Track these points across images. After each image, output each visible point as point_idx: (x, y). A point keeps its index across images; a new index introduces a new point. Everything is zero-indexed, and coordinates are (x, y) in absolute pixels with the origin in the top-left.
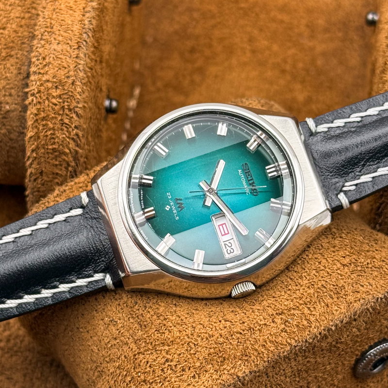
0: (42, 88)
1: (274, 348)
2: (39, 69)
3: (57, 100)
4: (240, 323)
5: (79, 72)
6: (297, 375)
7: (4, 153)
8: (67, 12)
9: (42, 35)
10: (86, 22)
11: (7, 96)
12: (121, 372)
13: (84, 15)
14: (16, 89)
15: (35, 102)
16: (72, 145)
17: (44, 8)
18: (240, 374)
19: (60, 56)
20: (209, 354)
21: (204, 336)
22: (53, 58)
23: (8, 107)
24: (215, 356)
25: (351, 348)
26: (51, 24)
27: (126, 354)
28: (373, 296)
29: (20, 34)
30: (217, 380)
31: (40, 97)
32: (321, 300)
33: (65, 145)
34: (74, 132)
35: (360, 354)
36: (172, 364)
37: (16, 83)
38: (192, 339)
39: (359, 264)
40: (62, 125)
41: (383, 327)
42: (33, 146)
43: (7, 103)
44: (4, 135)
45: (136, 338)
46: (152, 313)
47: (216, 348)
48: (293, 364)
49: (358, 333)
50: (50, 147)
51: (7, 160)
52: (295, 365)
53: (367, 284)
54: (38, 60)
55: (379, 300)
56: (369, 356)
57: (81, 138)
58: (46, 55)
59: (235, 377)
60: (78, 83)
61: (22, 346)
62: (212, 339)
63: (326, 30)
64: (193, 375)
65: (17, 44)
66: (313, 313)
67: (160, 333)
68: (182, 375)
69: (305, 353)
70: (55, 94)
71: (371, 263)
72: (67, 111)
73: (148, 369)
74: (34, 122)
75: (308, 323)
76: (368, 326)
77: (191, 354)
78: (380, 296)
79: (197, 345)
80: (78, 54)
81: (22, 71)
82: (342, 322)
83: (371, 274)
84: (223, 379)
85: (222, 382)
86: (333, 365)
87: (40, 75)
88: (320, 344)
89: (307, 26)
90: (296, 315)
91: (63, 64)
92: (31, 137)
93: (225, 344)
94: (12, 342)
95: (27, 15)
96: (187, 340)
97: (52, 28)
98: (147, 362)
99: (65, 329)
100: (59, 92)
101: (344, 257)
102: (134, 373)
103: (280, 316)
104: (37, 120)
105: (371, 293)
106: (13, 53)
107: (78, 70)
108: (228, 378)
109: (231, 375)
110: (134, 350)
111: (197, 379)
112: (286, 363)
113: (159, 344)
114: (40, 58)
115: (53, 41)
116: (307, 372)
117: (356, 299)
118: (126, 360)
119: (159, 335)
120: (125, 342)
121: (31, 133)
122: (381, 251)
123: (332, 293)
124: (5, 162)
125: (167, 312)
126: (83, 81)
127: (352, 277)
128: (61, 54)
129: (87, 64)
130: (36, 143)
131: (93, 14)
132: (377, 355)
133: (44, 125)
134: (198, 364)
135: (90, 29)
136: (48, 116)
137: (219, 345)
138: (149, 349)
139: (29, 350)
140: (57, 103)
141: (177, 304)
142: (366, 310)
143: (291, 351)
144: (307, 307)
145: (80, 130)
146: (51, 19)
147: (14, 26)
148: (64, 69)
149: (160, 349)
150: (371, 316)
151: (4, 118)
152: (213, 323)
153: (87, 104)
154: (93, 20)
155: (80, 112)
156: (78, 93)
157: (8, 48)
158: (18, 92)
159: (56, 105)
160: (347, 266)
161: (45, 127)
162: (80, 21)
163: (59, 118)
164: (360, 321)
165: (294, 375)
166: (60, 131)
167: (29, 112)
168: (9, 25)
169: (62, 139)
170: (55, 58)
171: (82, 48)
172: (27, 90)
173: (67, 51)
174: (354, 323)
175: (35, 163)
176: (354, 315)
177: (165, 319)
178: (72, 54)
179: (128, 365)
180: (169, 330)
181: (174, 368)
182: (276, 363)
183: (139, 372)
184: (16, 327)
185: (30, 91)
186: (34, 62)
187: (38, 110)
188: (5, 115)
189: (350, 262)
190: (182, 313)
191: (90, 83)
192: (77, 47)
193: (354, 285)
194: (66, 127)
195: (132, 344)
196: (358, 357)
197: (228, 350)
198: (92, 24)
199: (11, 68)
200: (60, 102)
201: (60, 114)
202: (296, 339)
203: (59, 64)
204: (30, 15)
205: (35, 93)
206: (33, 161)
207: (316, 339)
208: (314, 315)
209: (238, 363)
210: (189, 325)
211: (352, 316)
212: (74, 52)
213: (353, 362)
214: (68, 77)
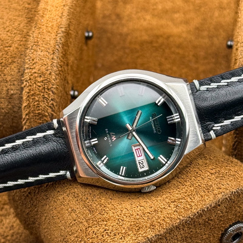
0: (32, 77)
1: (170, 221)
2: (30, 66)
3: (41, 83)
4: (150, 208)
5: (54, 67)
6: (185, 240)
7: (10, 120)
8: (47, 34)
9: (32, 47)
10: (58, 39)
11: (12, 85)
12: (78, 239)
13: (56, 36)
14: (17, 81)
15: (27, 85)
16: (50, 110)
17: (34, 32)
18: (149, 237)
19: (43, 58)
20: (131, 225)
21: (127, 215)
22: (39, 59)
23: (12, 92)
24: (134, 226)
25: (217, 224)
26: (37, 40)
27: (81, 228)
28: (230, 191)
29: (19, 50)
30: (135, 240)
31: (31, 82)
32: (198, 193)
33: (45, 111)
34: (51, 102)
35: (224, 230)
36: (108, 231)
37: (17, 77)
38: (120, 217)
39: (221, 173)
40: (44, 99)
41: (237, 212)
42: (27, 112)
43: (12, 90)
44: (10, 109)
45: (87, 219)
46: (97, 204)
47: (135, 221)
48: (182, 232)
49: (222, 215)
50: (37, 112)
51: (12, 125)
52: (183, 233)
53: (226, 184)
54: (29, 61)
55: (233, 193)
56: (230, 232)
57: (55, 106)
58: (34, 58)
59: (146, 238)
60: (53, 74)
61: (21, 239)
62: (132, 217)
63: (205, 58)
64: (121, 238)
65: (18, 55)
66: (193, 201)
67: (101, 215)
68: (114, 238)
69: (189, 225)
70: (39, 80)
71: (228, 173)
72: (46, 90)
73: (94, 236)
74: (27, 97)
75: (190, 206)
76: (227, 210)
77: (119, 226)
78: (234, 190)
79: (123, 220)
80: (53, 57)
81: (21, 70)
82: (211, 206)
83: (229, 179)
84: (139, 239)
85: (138, 241)
86: (207, 236)
87: (31, 70)
88: (198, 220)
89: (194, 56)
90: (183, 202)
91: (44, 63)
92: (25, 106)
93: (140, 219)
94: (15, 236)
95: (24, 39)
96: (118, 217)
97: (38, 43)
98: (94, 232)
99: (45, 219)
100: (42, 79)
101: (212, 169)
102: (85, 239)
103: (174, 203)
104: (29, 96)
105: (229, 189)
106: (15, 60)
107: (53, 66)
108: (142, 239)
109: (144, 237)
110: (86, 225)
111: (123, 240)
112: (177, 231)
113: (101, 221)
114: (31, 60)
115: (39, 50)
116: (191, 239)
117: (219, 192)
118: (81, 232)
119: (101, 216)
120: (81, 222)
121: (25, 104)
122: (234, 167)
123: (205, 189)
124: (11, 126)
125: (106, 203)
126: (56, 73)
127: (217, 180)
128: (43, 57)
129: (58, 63)
130: (28, 110)
131: (62, 34)
132: (234, 231)
133: (33, 99)
134: (124, 231)
135: (60, 43)
136: (35, 93)
137: (137, 220)
138: (95, 224)
139: (25, 241)
140: (41, 85)
141: (112, 198)
142: (226, 199)
143: (180, 223)
144: (190, 198)
145: (55, 102)
146: (37, 38)
147: (16, 45)
148: (45, 65)
149: (101, 223)
150: (229, 204)
151: (10, 98)
152: (133, 208)
153: (59, 87)
154: (62, 38)
155: (54, 91)
156: (53, 79)
157: (12, 57)
158: (18, 83)
159: (40, 86)
160: (214, 174)
161: (34, 100)
162: (54, 39)
163: (42, 94)
164: (222, 207)
165: (183, 240)
166: (43, 102)
167: (24, 92)
168: (13, 45)
169: (44, 107)
170: (40, 60)
171: (56, 54)
172: (23, 79)
173: (47, 56)
174: (219, 207)
175: (28, 122)
176: (218, 202)
177: (105, 207)
178: (50, 57)
179: (82, 235)
180: (107, 213)
181: (109, 234)
182: (172, 231)
183: (89, 238)
184: (17, 228)
185: (25, 79)
186: (27, 62)
187: (30, 90)
188: (10, 97)
189: (215, 172)
190: (115, 203)
191: (61, 74)
192: (52, 53)
193: (218, 185)
194: (46, 100)
195: (85, 222)
196: (223, 232)
197: (142, 223)
198: (62, 41)
199: (14, 69)
200: (42, 85)
201: (43, 92)
202: (183, 215)
203: (42, 63)
204: (26, 39)
205: (28, 80)
206: (26, 121)
207: (195, 216)
208: (194, 202)
209: (148, 230)
210: (119, 209)
211: (217, 202)
212: (50, 56)
213: (220, 236)
214: (47, 70)
